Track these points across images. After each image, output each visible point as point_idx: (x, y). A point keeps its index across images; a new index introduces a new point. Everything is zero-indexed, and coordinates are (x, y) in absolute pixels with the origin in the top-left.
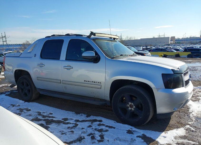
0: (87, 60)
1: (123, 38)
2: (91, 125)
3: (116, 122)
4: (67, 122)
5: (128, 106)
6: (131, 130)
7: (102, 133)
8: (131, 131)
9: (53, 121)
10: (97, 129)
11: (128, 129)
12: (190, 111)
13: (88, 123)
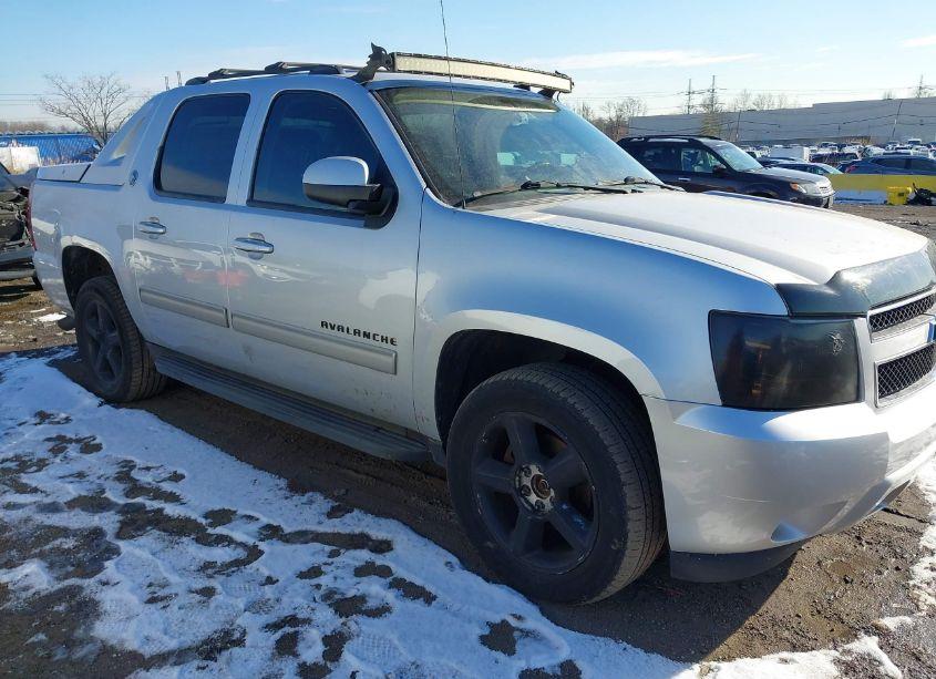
0: (324, 207)
1: (721, 100)
2: (323, 569)
3: (454, 560)
4: (220, 530)
5: (527, 482)
6: (513, 622)
7: (344, 624)
8: (514, 629)
9: (159, 521)
10: (337, 597)
11: (497, 619)
12: (923, 542)
13: (313, 554)
